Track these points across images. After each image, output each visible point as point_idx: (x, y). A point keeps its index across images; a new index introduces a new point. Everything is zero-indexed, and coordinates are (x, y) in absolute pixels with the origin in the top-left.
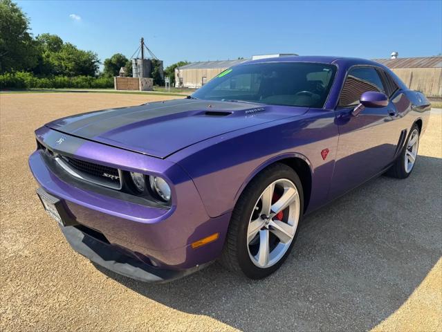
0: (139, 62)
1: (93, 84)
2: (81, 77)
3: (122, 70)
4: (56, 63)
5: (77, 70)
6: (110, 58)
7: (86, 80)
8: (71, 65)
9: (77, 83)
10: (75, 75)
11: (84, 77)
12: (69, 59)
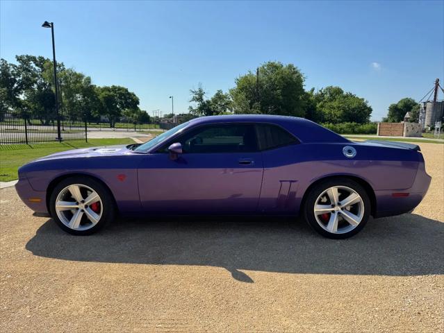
0: (429, 106)
1: (356, 129)
2: (346, 123)
3: (407, 115)
4: (327, 111)
5: (345, 117)
6: (396, 103)
7: (350, 126)
8: (339, 113)
9: (341, 129)
10: (342, 122)
11: (349, 123)
12: (339, 107)
